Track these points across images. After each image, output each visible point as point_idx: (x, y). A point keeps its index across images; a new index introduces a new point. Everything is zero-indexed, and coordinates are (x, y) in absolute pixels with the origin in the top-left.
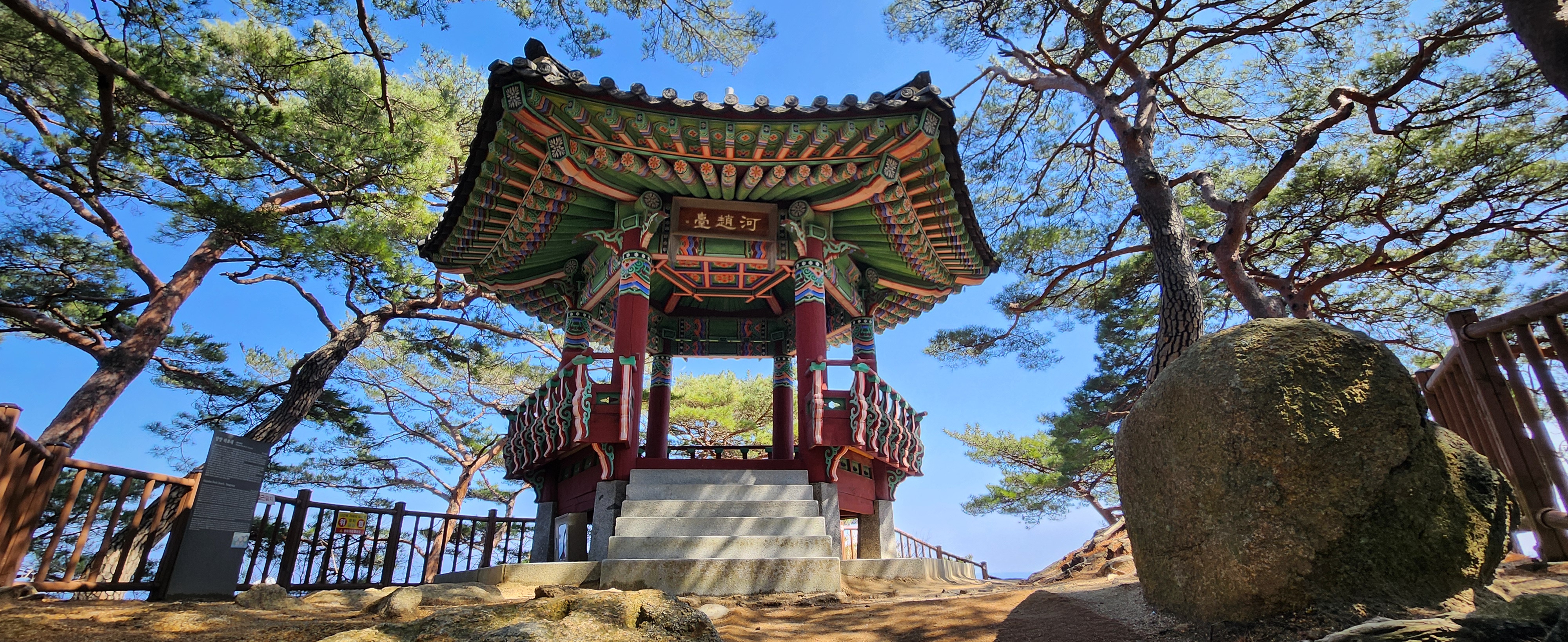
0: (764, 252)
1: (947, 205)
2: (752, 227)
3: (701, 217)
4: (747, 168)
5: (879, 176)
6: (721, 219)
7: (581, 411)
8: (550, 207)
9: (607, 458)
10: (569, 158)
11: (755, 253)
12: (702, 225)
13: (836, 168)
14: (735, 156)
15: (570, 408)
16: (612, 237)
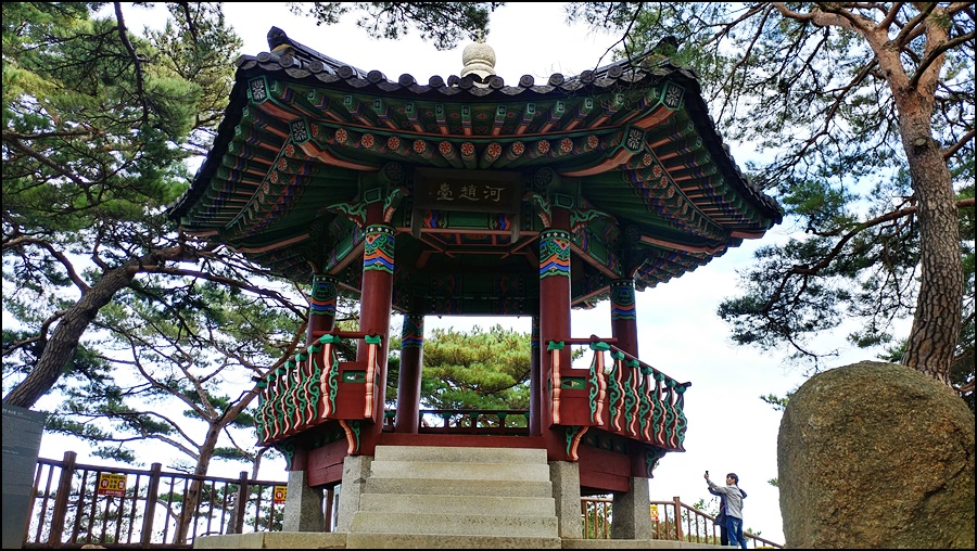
0: (508, 224)
1: (706, 167)
2: (496, 197)
3: (444, 187)
4: (487, 145)
5: (622, 148)
6: (465, 189)
7: (328, 389)
8: (294, 182)
9: (353, 433)
10: (310, 141)
11: (499, 225)
12: (445, 196)
13: (577, 141)
14: (473, 133)
15: (319, 384)
16: (355, 210)
